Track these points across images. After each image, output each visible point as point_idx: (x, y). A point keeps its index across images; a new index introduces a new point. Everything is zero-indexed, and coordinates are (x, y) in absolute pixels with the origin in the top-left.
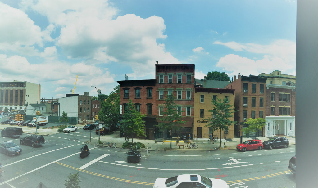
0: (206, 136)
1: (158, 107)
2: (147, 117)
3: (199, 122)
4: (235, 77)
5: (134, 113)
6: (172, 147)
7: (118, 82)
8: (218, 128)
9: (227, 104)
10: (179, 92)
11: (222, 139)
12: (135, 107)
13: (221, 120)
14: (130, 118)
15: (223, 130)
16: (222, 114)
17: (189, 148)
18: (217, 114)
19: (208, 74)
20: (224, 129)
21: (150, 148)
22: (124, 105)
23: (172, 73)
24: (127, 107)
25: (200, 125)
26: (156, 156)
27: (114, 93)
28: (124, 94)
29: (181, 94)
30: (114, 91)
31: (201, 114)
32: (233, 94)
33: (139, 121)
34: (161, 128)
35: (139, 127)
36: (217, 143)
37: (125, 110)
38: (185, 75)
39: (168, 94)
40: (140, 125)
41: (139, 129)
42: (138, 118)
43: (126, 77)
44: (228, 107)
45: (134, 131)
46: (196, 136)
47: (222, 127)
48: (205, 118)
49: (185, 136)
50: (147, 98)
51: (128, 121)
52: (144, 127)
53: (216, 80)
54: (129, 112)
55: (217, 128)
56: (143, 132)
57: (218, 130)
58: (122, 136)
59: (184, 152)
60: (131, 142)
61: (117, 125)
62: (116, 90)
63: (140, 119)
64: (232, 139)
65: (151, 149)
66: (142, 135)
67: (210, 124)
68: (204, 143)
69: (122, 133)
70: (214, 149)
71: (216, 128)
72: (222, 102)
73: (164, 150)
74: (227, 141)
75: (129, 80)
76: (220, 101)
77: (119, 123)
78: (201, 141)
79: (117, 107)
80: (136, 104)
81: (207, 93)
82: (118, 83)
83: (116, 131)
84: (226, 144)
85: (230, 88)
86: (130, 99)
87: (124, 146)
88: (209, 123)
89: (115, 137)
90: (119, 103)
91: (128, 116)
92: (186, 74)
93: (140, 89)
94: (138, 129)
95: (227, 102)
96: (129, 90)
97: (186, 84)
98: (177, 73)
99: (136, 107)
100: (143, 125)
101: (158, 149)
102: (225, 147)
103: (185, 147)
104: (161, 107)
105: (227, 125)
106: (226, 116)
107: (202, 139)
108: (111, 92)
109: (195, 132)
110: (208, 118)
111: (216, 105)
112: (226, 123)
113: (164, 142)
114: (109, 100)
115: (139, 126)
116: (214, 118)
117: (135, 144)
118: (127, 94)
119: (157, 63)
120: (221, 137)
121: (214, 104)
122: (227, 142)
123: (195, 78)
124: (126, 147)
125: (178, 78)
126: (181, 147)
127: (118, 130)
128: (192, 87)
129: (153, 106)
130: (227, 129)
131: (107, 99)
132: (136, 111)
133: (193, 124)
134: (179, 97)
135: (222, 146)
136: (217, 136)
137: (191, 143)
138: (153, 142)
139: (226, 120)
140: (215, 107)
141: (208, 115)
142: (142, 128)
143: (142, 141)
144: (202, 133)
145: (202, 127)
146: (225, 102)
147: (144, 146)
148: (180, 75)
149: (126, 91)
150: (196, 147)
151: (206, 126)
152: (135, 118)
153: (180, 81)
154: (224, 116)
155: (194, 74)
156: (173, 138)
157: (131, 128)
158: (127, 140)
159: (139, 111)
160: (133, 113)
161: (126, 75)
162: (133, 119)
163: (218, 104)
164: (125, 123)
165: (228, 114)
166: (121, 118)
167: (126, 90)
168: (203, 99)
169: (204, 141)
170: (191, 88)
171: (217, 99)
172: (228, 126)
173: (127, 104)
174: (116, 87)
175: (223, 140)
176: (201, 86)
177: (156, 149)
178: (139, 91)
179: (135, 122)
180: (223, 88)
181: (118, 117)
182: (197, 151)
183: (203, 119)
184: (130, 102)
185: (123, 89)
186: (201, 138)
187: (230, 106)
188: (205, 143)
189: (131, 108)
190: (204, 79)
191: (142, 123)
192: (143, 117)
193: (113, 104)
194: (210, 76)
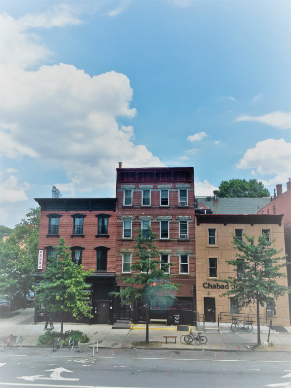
0: (225, 317)
1: (121, 254)
2: (95, 275)
3: (206, 285)
4: (279, 187)
5: (69, 267)
6: (150, 340)
7: (37, 200)
8: (252, 300)
9: (267, 248)
10: (165, 223)
11: (261, 327)
12: (70, 255)
13: (256, 283)
14: (59, 278)
15: (263, 305)
16: (258, 269)
17: (189, 343)
18: (247, 270)
19: (221, 185)
20: (265, 303)
21: (100, 342)
22: (49, 249)
23: (150, 186)
24: (53, 255)
25: (209, 294)
26: (112, 359)
27: (26, 223)
28: (50, 226)
29: (169, 229)
30: (26, 220)
31: (210, 269)
32: (280, 225)
33: (78, 283)
34: (125, 299)
35: (77, 298)
36: (250, 334)
37: (48, 261)
38: (175, 190)
39: (142, 229)
40: (80, 294)
41: (78, 302)
42: (76, 277)
43: (55, 191)
44: (272, 255)
45: (66, 307)
46: (201, 316)
47: (260, 299)
48: (221, 279)
49: (177, 317)
50: (97, 236)
51: (55, 285)
52: (88, 298)
53: (238, 196)
54: (58, 266)
55: (250, 301)
56: (84, 307)
57: (251, 304)
58: (38, 319)
59: (177, 351)
60: (59, 331)
61: (29, 296)
62: (32, 217)
63: (82, 280)
64: (286, 328)
65: (101, 346)
66: (83, 315)
67: (232, 292)
68: (221, 332)
69: (38, 314)
70: (246, 347)
71: (246, 300)
72: (256, 243)
73: (130, 346)
74: (275, 332)
75: (60, 197)
76: (251, 241)
77: (33, 290)
78: (214, 327)
79: (31, 256)
80: (74, 249)
81: (222, 225)
82: (37, 203)
83: (24, 309)
84: (272, 339)
85: (271, 213)
86: (61, 238)
87: (41, 341)
88: (230, 289)
89: (22, 323)
90: (36, 245)
91: (54, 274)
92: (176, 188)
93: (84, 216)
94: (75, 303)
95: (266, 242)
96: (61, 219)
97: (179, 207)
98: (160, 186)
99: (73, 255)
100: (87, 293)
101: (117, 344)
102: (271, 345)
103: (178, 340)
104: (126, 255)
105: (271, 295)
106: (267, 274)
107: (216, 324)
108: (21, 221)
109: (200, 308)
110: (228, 279)
111: (244, 249)
112: (270, 289)
113: (132, 329)
114: (13, 240)
115: (78, 296)
116: (240, 279)
117: (67, 335)
118: (56, 227)
119: (120, 165)
120: (260, 320)
121: (238, 247)
122: (273, 333)
123: (195, 195)
124: (46, 343)
125: (161, 197)
126: (169, 340)
127: (30, 307)
128: (189, 215)
129: (109, 253)
130: (271, 304)
131: (8, 237)
132: (72, 264)
133: (195, 291)
134: (165, 234)
135: (264, 342)
136: (250, 320)
137: (191, 333)
138: (106, 329)
139: (269, 284)
140: (241, 255)
141: (227, 271)
142: (84, 300)
143: (83, 328)
144: (216, 310)
145: (214, 299)
146: (262, 242)
147: (86, 340)
148: (166, 188)
149: (54, 221)
150: (203, 342)
151: (224, 295)
152: (70, 277)
153: (165, 201)
154: (263, 274)
155: (193, 187)
156: (151, 320)
157: (60, 301)
158: (49, 327)
159: (80, 262)
160: (66, 268)
161: (54, 187)
162: (65, 279)
163: (247, 248)
164: (47, 288)
165: (272, 270)
166: (39, 279)
167: (53, 217)
168: (214, 238)
169: (222, 327)
170: (187, 216)
171: (243, 237)
172: (273, 296)
173: (54, 249)
174: (32, 211)
175: (264, 329)
176: (209, 211)
177: (113, 345)
178: (80, 221)
179: (69, 287)
180: (255, 213)
181: (32, 276)
182: (205, 350)
183: (216, 280)
184: (61, 245)
185: (48, 216)
186: (214, 321)
187: (275, 252)
188: (224, 333)
189: (62, 257)
190: (214, 195)
191: (85, 289)
192: (87, 276)
193: (22, 247)
194: (225, 190)
